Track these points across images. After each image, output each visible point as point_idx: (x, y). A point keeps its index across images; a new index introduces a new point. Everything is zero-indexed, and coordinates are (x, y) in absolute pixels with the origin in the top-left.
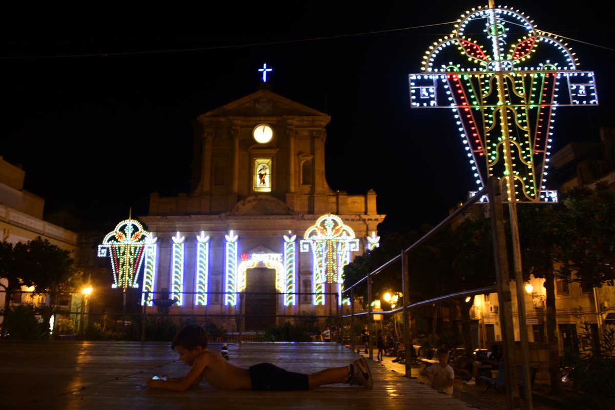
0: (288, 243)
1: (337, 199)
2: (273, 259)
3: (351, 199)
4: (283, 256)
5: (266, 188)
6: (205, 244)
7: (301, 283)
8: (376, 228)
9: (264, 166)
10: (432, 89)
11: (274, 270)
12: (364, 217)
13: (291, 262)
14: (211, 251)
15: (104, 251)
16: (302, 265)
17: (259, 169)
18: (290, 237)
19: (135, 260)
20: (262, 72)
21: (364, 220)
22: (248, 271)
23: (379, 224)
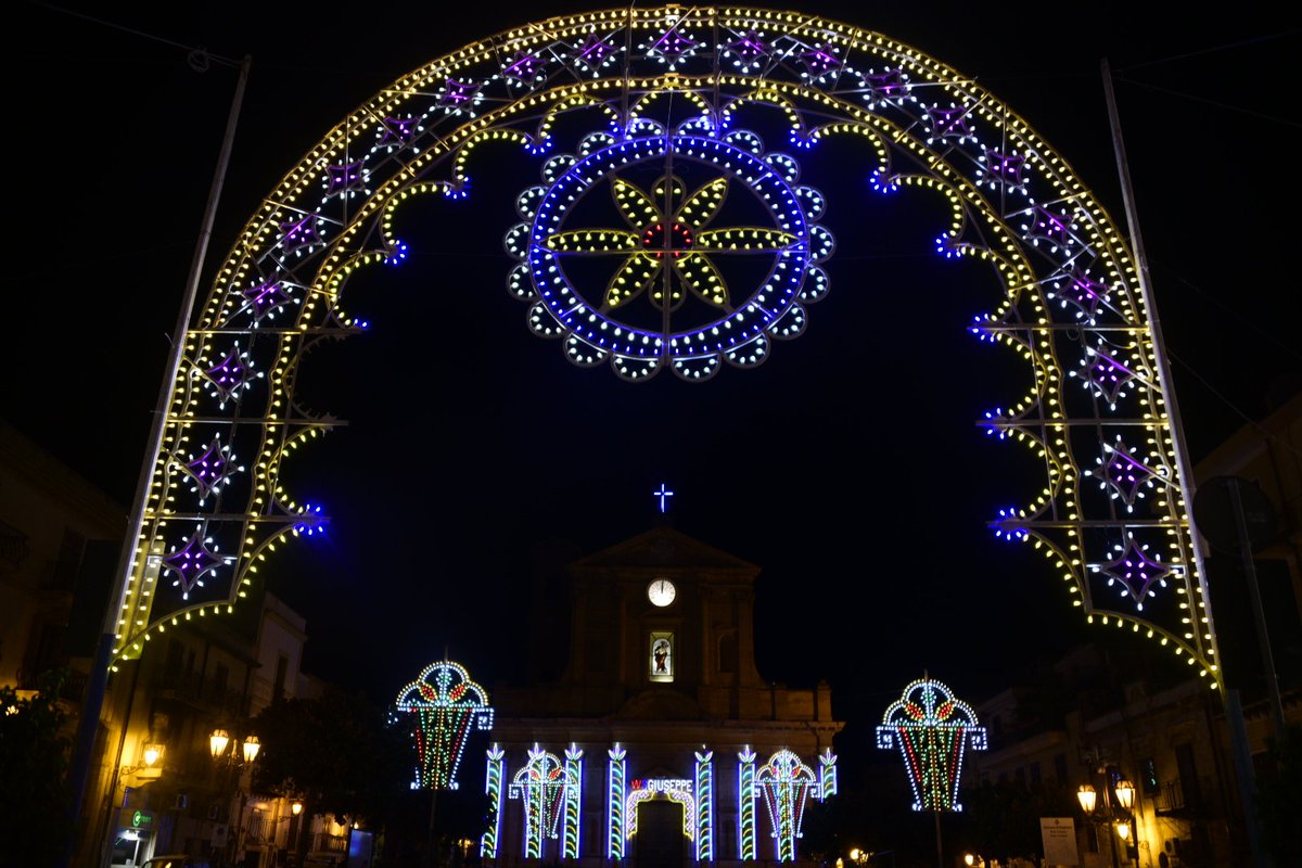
0: (701, 764)
1: (773, 694)
2: (679, 788)
3: (792, 696)
4: (694, 782)
5: (666, 677)
6: (577, 762)
7: (721, 826)
8: (831, 742)
9: (663, 643)
10: (890, 737)
11: (680, 805)
12: (813, 724)
13: (706, 793)
14: (585, 774)
15: (516, 792)
16: (721, 797)
17: (655, 648)
18: (704, 754)
19: (553, 803)
20: (660, 497)
21: (813, 729)
22: (641, 805)
23: (837, 734)
